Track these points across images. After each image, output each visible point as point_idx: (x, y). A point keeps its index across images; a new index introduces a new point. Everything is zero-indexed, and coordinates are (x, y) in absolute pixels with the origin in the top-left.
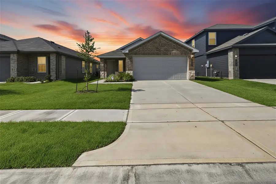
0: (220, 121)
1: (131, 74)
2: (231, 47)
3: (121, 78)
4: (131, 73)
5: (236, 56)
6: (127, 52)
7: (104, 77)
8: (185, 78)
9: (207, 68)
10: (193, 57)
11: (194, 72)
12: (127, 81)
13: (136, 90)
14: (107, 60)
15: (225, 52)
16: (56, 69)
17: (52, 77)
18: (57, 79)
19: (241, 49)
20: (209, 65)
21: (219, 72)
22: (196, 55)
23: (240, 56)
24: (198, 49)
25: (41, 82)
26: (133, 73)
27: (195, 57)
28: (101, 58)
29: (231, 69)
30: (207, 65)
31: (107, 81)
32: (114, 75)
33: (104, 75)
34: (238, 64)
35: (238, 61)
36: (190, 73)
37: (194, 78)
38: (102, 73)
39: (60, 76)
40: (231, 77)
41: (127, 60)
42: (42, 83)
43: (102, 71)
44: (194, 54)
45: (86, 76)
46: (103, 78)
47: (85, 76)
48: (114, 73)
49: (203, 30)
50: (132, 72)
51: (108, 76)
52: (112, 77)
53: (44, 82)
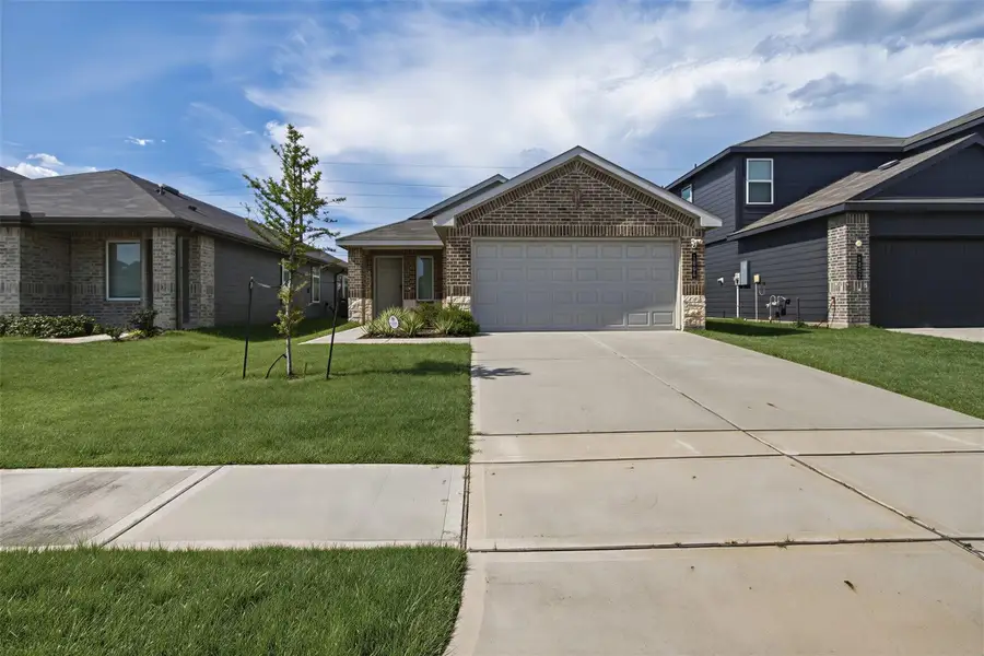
0: (944, 538)
1: (466, 309)
2: (842, 208)
3: (428, 324)
4: (463, 302)
5: (859, 243)
6: (451, 223)
7: (364, 318)
8: (667, 324)
9: (741, 287)
10: (699, 245)
11: (700, 301)
12: (450, 334)
13: (491, 369)
14: (375, 257)
15: (815, 227)
16: (174, 288)
17: (157, 317)
18: (178, 327)
19: (876, 214)
20: (750, 278)
21: (788, 302)
22: (710, 238)
23: (874, 241)
24: (718, 216)
25: (109, 337)
26: (473, 304)
27: (708, 245)
28: (351, 250)
29: (837, 288)
30: (741, 277)
31: (372, 335)
32: (398, 310)
33: (364, 310)
34: (867, 269)
35: (866, 260)
36: (686, 306)
37: (703, 323)
38: (355, 304)
39: (191, 315)
40: (839, 320)
41: (451, 256)
42: (114, 341)
43: (355, 295)
44: (702, 232)
45: (284, 313)
46: (361, 321)
47: (279, 315)
48: (400, 305)
49: (729, 151)
50: (468, 299)
51: (376, 314)
52: (391, 320)
53: (124, 335)
